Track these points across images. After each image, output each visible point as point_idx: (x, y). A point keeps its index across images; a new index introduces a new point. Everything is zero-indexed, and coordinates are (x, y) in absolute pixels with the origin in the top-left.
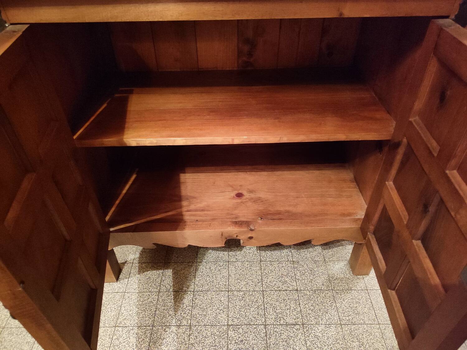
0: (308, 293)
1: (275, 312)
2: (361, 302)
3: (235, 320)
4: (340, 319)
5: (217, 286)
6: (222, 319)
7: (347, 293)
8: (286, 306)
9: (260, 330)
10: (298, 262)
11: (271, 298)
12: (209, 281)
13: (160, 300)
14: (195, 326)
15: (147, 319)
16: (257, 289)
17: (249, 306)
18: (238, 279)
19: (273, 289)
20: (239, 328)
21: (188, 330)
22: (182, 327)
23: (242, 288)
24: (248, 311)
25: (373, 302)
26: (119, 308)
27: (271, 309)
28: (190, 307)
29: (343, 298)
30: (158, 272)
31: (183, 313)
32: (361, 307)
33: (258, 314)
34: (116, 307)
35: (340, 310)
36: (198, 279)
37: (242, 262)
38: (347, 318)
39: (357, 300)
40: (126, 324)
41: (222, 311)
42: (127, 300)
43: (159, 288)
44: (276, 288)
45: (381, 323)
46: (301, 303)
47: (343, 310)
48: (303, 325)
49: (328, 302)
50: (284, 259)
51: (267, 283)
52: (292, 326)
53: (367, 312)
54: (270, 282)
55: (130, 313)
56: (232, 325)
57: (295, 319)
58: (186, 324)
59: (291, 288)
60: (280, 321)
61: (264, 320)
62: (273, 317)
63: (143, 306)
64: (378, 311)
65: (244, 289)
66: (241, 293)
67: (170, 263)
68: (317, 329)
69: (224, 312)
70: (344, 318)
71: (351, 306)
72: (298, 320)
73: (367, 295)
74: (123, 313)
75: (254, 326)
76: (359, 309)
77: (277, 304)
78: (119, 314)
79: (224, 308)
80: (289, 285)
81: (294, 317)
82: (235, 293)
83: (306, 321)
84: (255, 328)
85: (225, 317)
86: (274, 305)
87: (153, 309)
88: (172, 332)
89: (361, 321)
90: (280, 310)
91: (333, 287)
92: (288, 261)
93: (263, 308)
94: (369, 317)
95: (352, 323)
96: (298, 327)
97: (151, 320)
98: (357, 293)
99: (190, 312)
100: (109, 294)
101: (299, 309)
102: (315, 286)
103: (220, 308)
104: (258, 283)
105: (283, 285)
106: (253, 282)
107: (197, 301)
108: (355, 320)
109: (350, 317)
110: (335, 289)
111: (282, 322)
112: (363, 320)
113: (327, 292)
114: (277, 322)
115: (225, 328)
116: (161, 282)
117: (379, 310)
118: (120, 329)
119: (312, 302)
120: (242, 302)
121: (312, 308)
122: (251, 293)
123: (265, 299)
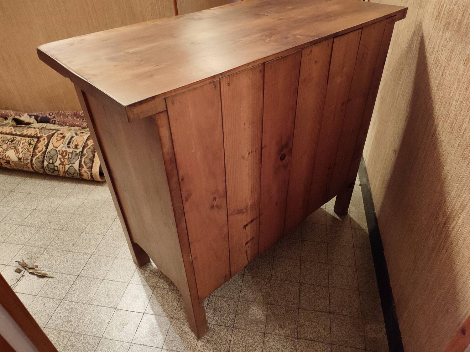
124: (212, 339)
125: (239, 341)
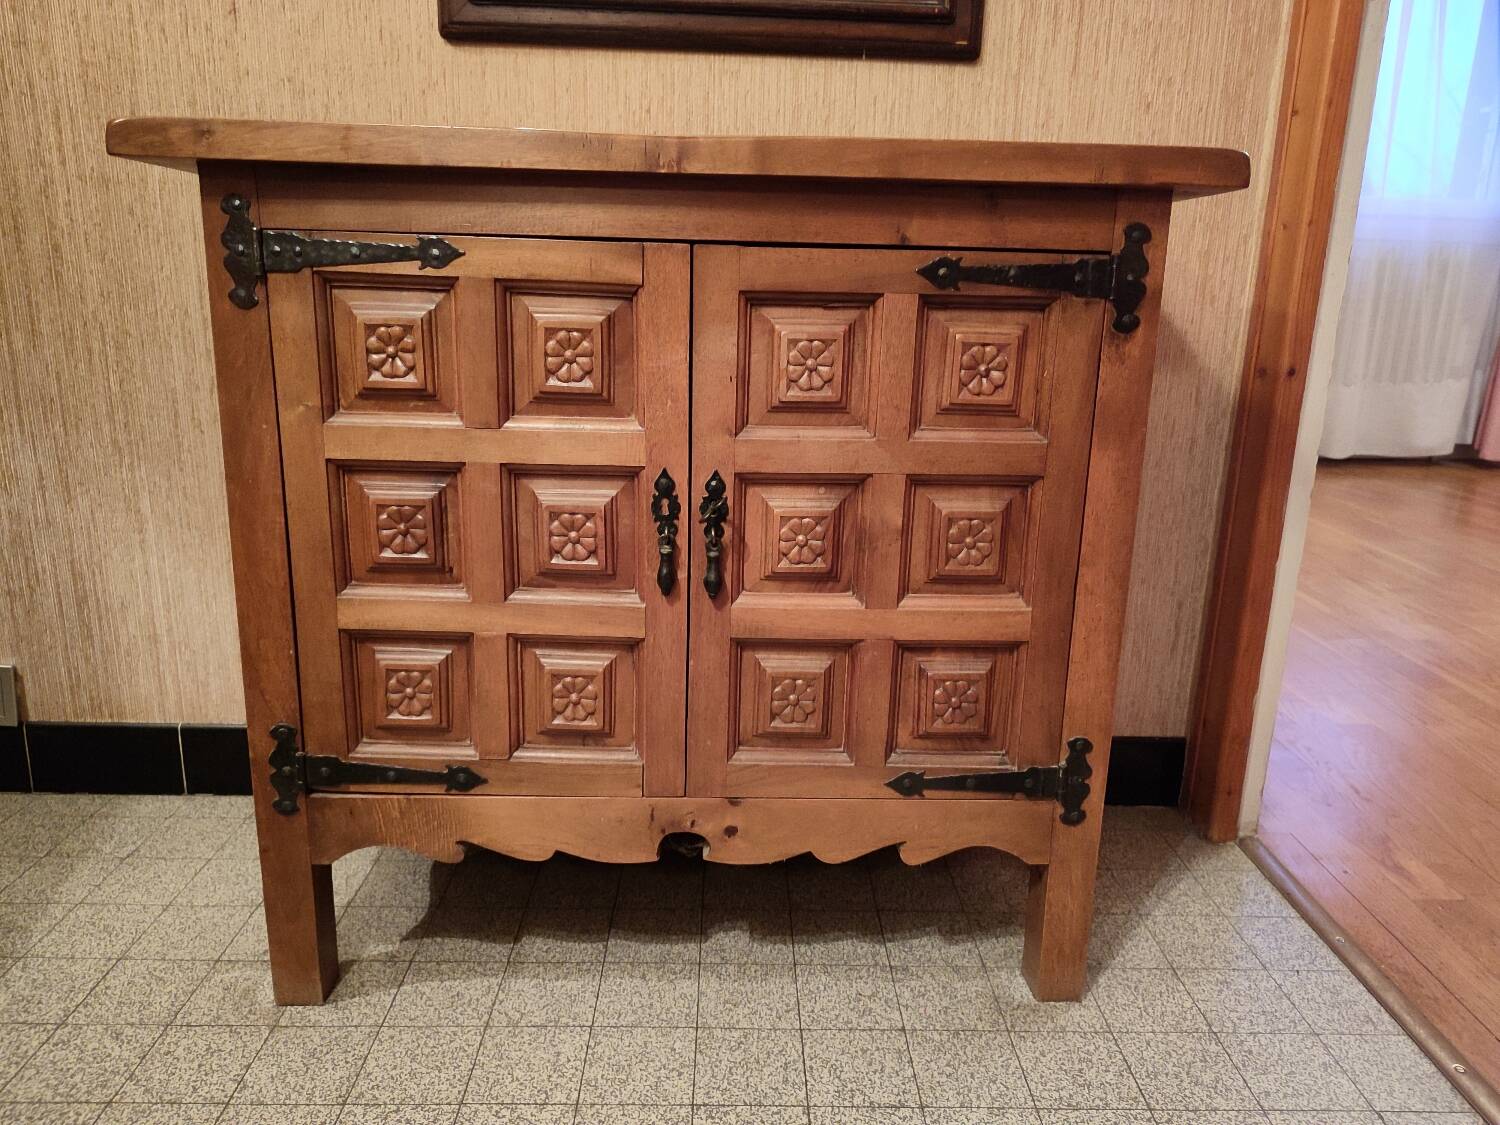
0: (936, 1037)
1: (839, 1078)
2: (1094, 1060)
3: (717, 1094)
4: (1031, 1095)
5: (664, 1016)
6: (675, 1090)
7: (1053, 1037)
8: (870, 1064)
9: (790, 1117)
10: (906, 969)
11: (824, 1046)
12: (638, 1005)
13: (489, 1045)
14: (593, 1105)
15: (444, 1087)
16: (783, 1025)
17: (758, 1062)
18: (725, 1002)
19: (830, 1026)
20: (726, 1113)
21: (571, 1115)
22: (550, 1107)
23: (738, 1022)
24: (755, 1073)
25: (1131, 1060)
26: (360, 1063)
27: (826, 1071)
28: (578, 1063)
29: (1040, 1049)
30: (486, 983)
31: (555, 1075)
32: (1093, 1070)
33: (786, 1081)
34: (350, 1060)
35: (1035, 1076)
36: (606, 1001)
37: (740, 965)
38: (1056, 1095)
39: (1083, 1055)
40: (377, 1099)
41: (675, 1074)
42: (386, 1045)
43: (486, 1017)
44: (839, 1025)
45: (1157, 1107)
46: (916, 1059)
47: (1042, 1077)
48: (922, 1107)
49: (996, 1057)
50: (863, 961)
51: (813, 1011)
52: (889, 1110)
53: (1112, 1082)
54: (822, 1010)
55: (394, 1073)
56: (705, 1105)
57: (898, 1094)
58: (564, 1101)
59: (885, 1025)
60: (852, 1097)
61: (802, 1095)
62: (832, 1088)
63: (434, 1058)
64: (1148, 1080)
65: (744, 1024)
66: (736, 1034)
67: (523, 963)
68: (963, 1117)
69: (680, 1074)
70: (1045, 1094)
71: (1064, 1068)
72: (907, 1096)
73: (1111, 1044)
74: (370, 1074)
75: (775, 1109)
76: (1090, 1075)
77: (845, 1058)
78: (358, 1076)
79: (682, 1065)
80: (878, 1018)
81: (896, 1091)
82: (718, 1033)
83: (929, 1100)
84: (777, 1113)
85: (685, 1086)
86: (833, 1062)
87: (466, 1065)
88: (518, 1117)
89: (1097, 1102)
90: (853, 1074)
91: (1009, 1025)
92: (876, 964)
93: (801, 1067)
94: (1119, 1093)
95: (1069, 1105)
96: (906, 1112)
97: (456, 1091)
98: (1080, 1040)
99: (579, 1073)
100: (331, 1030)
101: (909, 1072)
102: (957, 1021)
103: (671, 1067)
104: (787, 1011)
105: (861, 1017)
106: (771, 1009)
107: (599, 1049)
108: (1080, 1099)
109: (1063, 1093)
110: (1017, 1029)
111: (858, 1101)
112: (1101, 1100)
113: (992, 1035)
114: (845, 1099)
115: (683, 1112)
116: (494, 1005)
117: (1147, 1077)
118: (359, 1110)
119: (949, 1056)
120: (737, 1052)
121: (949, 1070)
122: (764, 1034)
123: (807, 1050)
124: (1184, 1076)
125: (1141, 1016)
